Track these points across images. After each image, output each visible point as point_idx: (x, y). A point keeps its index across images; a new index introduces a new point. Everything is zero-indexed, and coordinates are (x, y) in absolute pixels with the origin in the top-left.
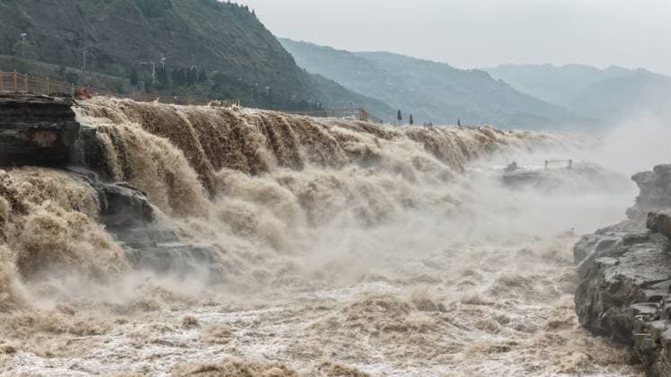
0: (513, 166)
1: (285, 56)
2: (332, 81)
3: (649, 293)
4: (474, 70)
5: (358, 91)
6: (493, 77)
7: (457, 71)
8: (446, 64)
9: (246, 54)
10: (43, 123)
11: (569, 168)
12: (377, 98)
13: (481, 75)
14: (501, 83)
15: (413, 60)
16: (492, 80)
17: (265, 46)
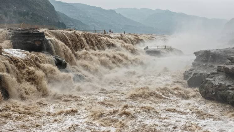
0: (147, 48)
1: (51, 6)
2: (63, 14)
3: (230, 88)
4: (111, 10)
5: (72, 17)
6: (117, 12)
7: (104, 10)
8: (101, 8)
9: (40, 6)
10: (38, 39)
11: (165, 48)
12: (78, 19)
13: (112, 11)
14: (120, 14)
15: (89, 6)
16: (117, 13)
17: (45, 3)
